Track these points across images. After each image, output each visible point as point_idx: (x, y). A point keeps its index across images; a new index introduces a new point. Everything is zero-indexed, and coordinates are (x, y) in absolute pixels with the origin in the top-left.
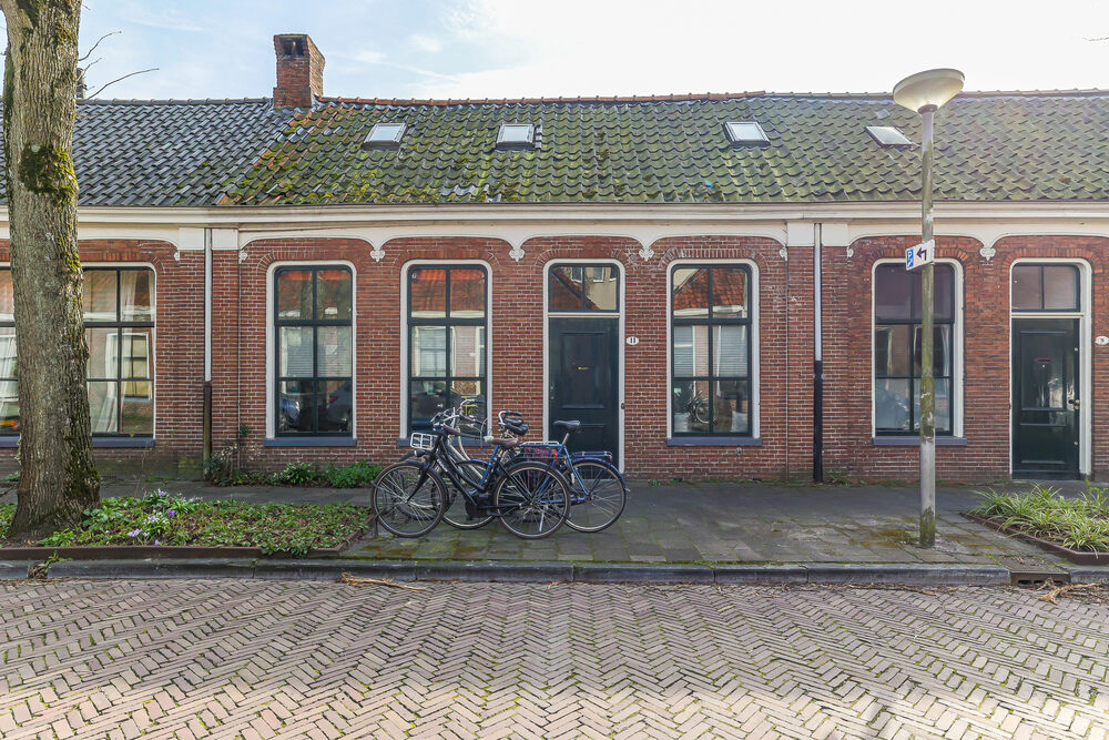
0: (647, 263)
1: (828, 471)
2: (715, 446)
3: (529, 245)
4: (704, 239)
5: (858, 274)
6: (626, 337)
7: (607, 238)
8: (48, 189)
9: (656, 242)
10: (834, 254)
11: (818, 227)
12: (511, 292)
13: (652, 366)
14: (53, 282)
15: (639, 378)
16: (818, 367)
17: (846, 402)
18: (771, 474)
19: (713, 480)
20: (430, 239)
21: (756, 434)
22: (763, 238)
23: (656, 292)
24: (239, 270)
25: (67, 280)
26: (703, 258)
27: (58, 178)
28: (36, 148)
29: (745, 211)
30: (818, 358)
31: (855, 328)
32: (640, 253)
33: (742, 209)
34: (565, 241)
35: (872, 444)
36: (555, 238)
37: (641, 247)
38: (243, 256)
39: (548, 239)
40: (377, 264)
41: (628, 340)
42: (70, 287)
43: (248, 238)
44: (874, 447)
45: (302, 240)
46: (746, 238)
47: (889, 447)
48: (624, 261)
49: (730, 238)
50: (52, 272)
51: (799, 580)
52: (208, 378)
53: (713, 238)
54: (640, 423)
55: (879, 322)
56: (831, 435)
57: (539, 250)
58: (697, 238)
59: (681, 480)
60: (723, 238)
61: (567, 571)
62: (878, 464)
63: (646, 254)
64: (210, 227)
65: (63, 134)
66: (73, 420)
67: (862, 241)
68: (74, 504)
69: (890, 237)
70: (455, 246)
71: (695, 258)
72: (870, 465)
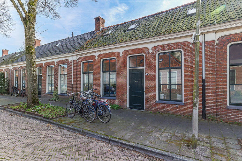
0: (151, 54)
1: (208, 115)
2: (169, 104)
3: (124, 52)
4: (166, 45)
5: (221, 49)
6: (146, 73)
7: (141, 48)
8: (29, 53)
9: (153, 48)
10: (210, 44)
11: (203, 35)
12: (120, 64)
13: (152, 81)
14: (30, 68)
15: (149, 84)
16: (204, 81)
17: (216, 93)
18: (187, 114)
19: (169, 114)
20: (105, 54)
21: (183, 102)
22: (184, 42)
23: (153, 61)
24: (77, 63)
25: (32, 67)
26: (166, 50)
27: (31, 51)
28: (27, 47)
29: (176, 35)
30: (204, 78)
31: (219, 68)
32: (149, 51)
33: (175, 34)
34: (131, 50)
35: (227, 108)
36: (129, 50)
37: (149, 49)
38: (78, 61)
39: (128, 50)
40: (97, 60)
41: (146, 74)
42: (33, 69)
43: (78, 57)
44: (228, 109)
45: (85, 57)
46: (179, 43)
47: (235, 110)
48: (145, 54)
49: (174, 43)
50: (30, 66)
51: (131, 148)
52: (73, 84)
53: (169, 44)
54: (149, 96)
55: (231, 65)
56: (209, 103)
57: (126, 53)
58: (164, 45)
59: (160, 113)
60: (172, 44)
61: (80, 131)
62: (230, 115)
63: (150, 51)
64: (73, 56)
65: (31, 44)
66: (33, 90)
67: (222, 37)
68: (33, 104)
69: (235, 34)
70: (110, 54)
71: (164, 51)
72: (226, 115)
